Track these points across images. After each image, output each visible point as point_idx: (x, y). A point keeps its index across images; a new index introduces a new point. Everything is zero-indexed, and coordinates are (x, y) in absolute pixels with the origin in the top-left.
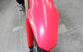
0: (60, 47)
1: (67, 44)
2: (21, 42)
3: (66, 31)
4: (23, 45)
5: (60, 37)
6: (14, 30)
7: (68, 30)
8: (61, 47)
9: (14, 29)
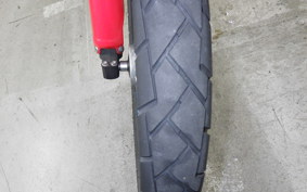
0: (243, 79)
1: (276, 68)
2: (75, 57)
3: (279, 12)
4: (82, 71)
5: (247, 39)
6: (46, 14)
7: (289, 10)
8: (247, 76)
9: (47, 8)
